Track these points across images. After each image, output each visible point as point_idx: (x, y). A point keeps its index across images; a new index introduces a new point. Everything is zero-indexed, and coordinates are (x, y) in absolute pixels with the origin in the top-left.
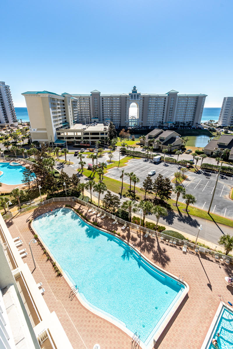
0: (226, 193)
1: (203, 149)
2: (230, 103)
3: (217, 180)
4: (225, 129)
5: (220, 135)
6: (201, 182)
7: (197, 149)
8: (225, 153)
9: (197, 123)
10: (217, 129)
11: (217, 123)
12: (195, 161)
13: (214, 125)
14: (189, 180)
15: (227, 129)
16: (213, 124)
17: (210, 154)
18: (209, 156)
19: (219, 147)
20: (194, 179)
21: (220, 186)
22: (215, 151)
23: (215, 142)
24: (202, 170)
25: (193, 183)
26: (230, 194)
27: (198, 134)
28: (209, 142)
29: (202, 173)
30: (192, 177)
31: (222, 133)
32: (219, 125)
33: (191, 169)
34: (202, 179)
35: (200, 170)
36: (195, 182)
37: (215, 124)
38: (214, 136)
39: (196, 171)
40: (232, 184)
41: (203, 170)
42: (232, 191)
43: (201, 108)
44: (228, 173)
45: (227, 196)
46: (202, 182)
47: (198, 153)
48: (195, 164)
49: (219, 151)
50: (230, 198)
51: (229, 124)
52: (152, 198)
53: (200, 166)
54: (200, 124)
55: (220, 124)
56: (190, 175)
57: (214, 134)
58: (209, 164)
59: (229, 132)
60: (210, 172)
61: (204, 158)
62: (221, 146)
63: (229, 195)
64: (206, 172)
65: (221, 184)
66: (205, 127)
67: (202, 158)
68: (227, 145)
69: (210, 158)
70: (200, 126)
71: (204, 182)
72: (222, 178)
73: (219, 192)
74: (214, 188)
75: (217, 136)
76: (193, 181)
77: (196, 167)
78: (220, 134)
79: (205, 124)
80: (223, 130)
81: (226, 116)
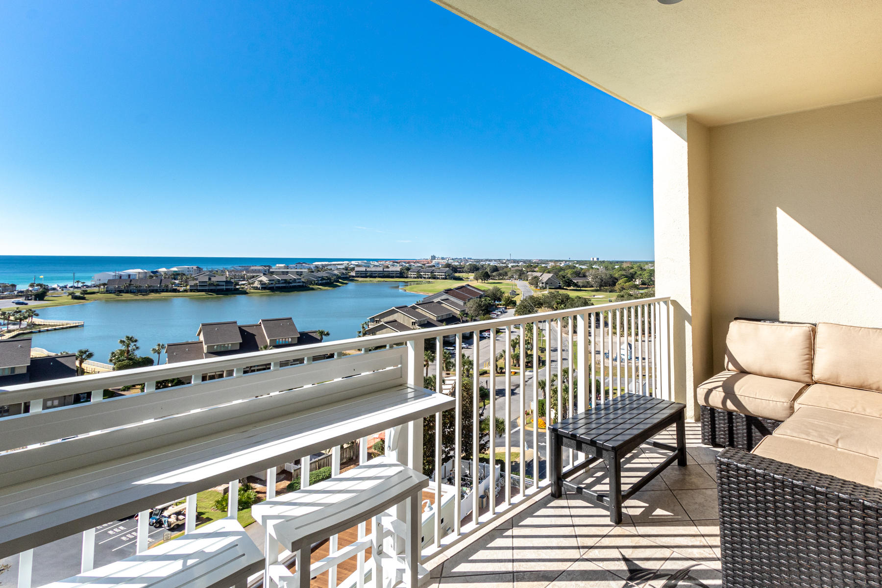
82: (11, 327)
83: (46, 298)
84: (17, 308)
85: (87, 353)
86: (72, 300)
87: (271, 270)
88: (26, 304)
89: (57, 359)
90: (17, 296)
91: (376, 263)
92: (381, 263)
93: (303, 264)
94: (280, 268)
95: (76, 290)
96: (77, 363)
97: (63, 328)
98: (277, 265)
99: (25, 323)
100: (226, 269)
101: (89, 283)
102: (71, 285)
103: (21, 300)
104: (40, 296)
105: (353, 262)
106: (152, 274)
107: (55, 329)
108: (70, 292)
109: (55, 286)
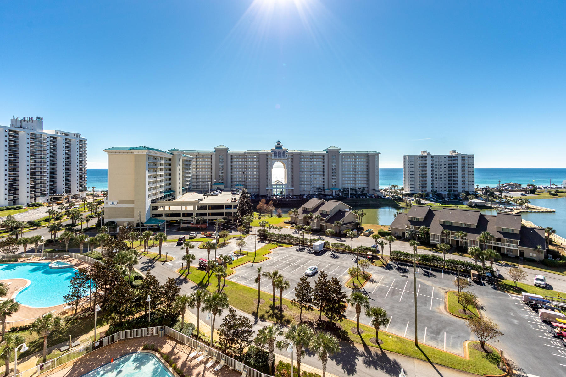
0: (439, 302)
1: (389, 228)
2: (413, 163)
3: (415, 278)
4: (415, 198)
5: (411, 206)
6: (395, 285)
7: (380, 229)
8: (422, 234)
9: (374, 190)
10: (404, 198)
11: (402, 189)
12: (379, 247)
13: (399, 191)
14: (375, 282)
15: (418, 197)
16: (398, 191)
17: (401, 235)
18: (399, 238)
19: (411, 224)
20: (383, 280)
21: (427, 289)
22: (407, 230)
23: (404, 216)
24: (393, 263)
25: (381, 286)
26: (445, 304)
27: (379, 205)
28: (395, 216)
29: (395, 267)
30: (378, 276)
31: (413, 203)
32: (406, 192)
33: (376, 261)
34: (395, 278)
35: (390, 262)
36: (385, 284)
37: (400, 190)
38: (403, 208)
39: (384, 264)
40: (444, 285)
41: (394, 263)
42: (447, 298)
43: (376, 169)
44: (434, 266)
45: (442, 307)
46: (398, 284)
47: (383, 234)
48: (380, 253)
49: (413, 231)
50: (447, 311)
51: (420, 191)
52: (313, 318)
53: (389, 255)
54: (379, 191)
55: (407, 191)
56: (375, 273)
57: (402, 204)
58: (402, 251)
59: (423, 201)
60: (407, 266)
61: (392, 243)
62: (413, 222)
63: (444, 305)
64: (400, 266)
65: (427, 286)
66: (387, 195)
67: (388, 242)
68: (422, 221)
69: (403, 242)
70: (380, 194)
71: (400, 283)
72: (427, 275)
73: (426, 301)
74: (417, 294)
75: (406, 208)
76: (381, 283)
77: (382, 257)
78: (411, 204)
79: (385, 190)
80: (413, 198)
81: (413, 179)
82: (518, 207)
83: (535, 193)
84: (520, 197)
85: (552, 230)
86: (550, 196)
88: (526, 196)
89: (535, 230)
90: (522, 191)
95: (552, 189)
96: (546, 234)
97: (543, 212)
99: (524, 206)
101: (560, 186)
102: (549, 186)
103: (523, 193)
104: (533, 192)
107: (539, 212)
108: (549, 190)
109: (541, 186)
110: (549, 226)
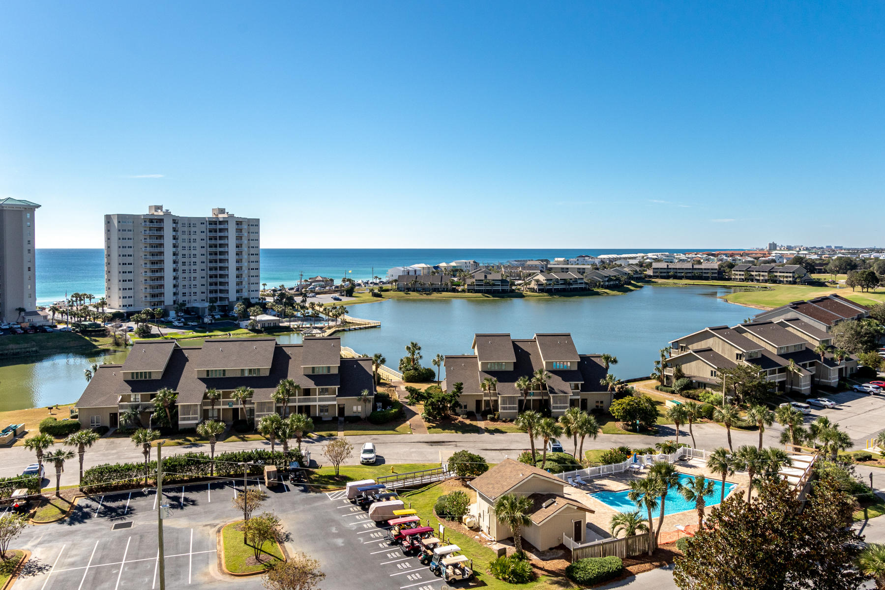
0: (206, 561)
1: (72, 412)
2: (130, 235)
3: (161, 521)
4: (137, 322)
5: (126, 345)
6: (99, 556)
7: (45, 417)
8: (161, 409)
9: (21, 310)
10: (109, 326)
11: (103, 303)
12: (49, 469)
13: (95, 310)
14: (40, 569)
15: (143, 321)
16: (91, 308)
17: (107, 423)
18: (103, 432)
19: (133, 391)
20: (65, 555)
21: (177, 538)
22: (121, 407)
23: (114, 372)
24: (89, 502)
25: (60, 574)
26: (220, 558)
27: (36, 352)
28: (88, 376)
29: (94, 511)
30: (51, 547)
31: (133, 338)
32: (113, 311)
33: (40, 511)
34: (98, 538)
35: (79, 502)
36: (73, 564)
37: (96, 307)
38: (106, 351)
39: (63, 512)
40: (214, 515)
41: (93, 500)
42: (222, 542)
43: (26, 252)
44: (191, 480)
45: (212, 569)
46: (108, 554)
47: (59, 431)
48: (52, 485)
49: (137, 407)
50: (223, 573)
51: (148, 304)
53: (78, 483)
54: (35, 313)
55: (115, 306)
56: (40, 543)
57: (103, 343)
58: (113, 464)
59: (155, 330)
60: (126, 499)
61: (87, 448)
62: (139, 383)
63: (216, 561)
64: (109, 504)
65: (179, 531)
66: (60, 322)
67: (75, 449)
68: (159, 377)
69: (112, 439)
70: (37, 321)
71: (113, 547)
72: (177, 504)
73: (180, 565)
74: (158, 558)
75: (115, 351)
76: (61, 565)
77: (58, 495)
78: (126, 340)
79: (54, 309)
80: (132, 324)
81: (129, 276)
82: (331, 324)
83: (354, 294)
84: (334, 304)
85: (381, 358)
86: (372, 298)
87: (549, 266)
88: (341, 300)
89: (358, 362)
90: (335, 291)
91: (682, 257)
92: (690, 256)
93: (586, 258)
94: (559, 263)
95: (375, 286)
96: (374, 367)
97: (366, 328)
98: (556, 259)
99: (339, 320)
100: (501, 263)
101: (384, 280)
102: (371, 281)
103: (337, 295)
104: (350, 293)
105: (650, 255)
106: (434, 270)
107: (360, 329)
108: (371, 288)
109: (360, 282)
110: (376, 353)
